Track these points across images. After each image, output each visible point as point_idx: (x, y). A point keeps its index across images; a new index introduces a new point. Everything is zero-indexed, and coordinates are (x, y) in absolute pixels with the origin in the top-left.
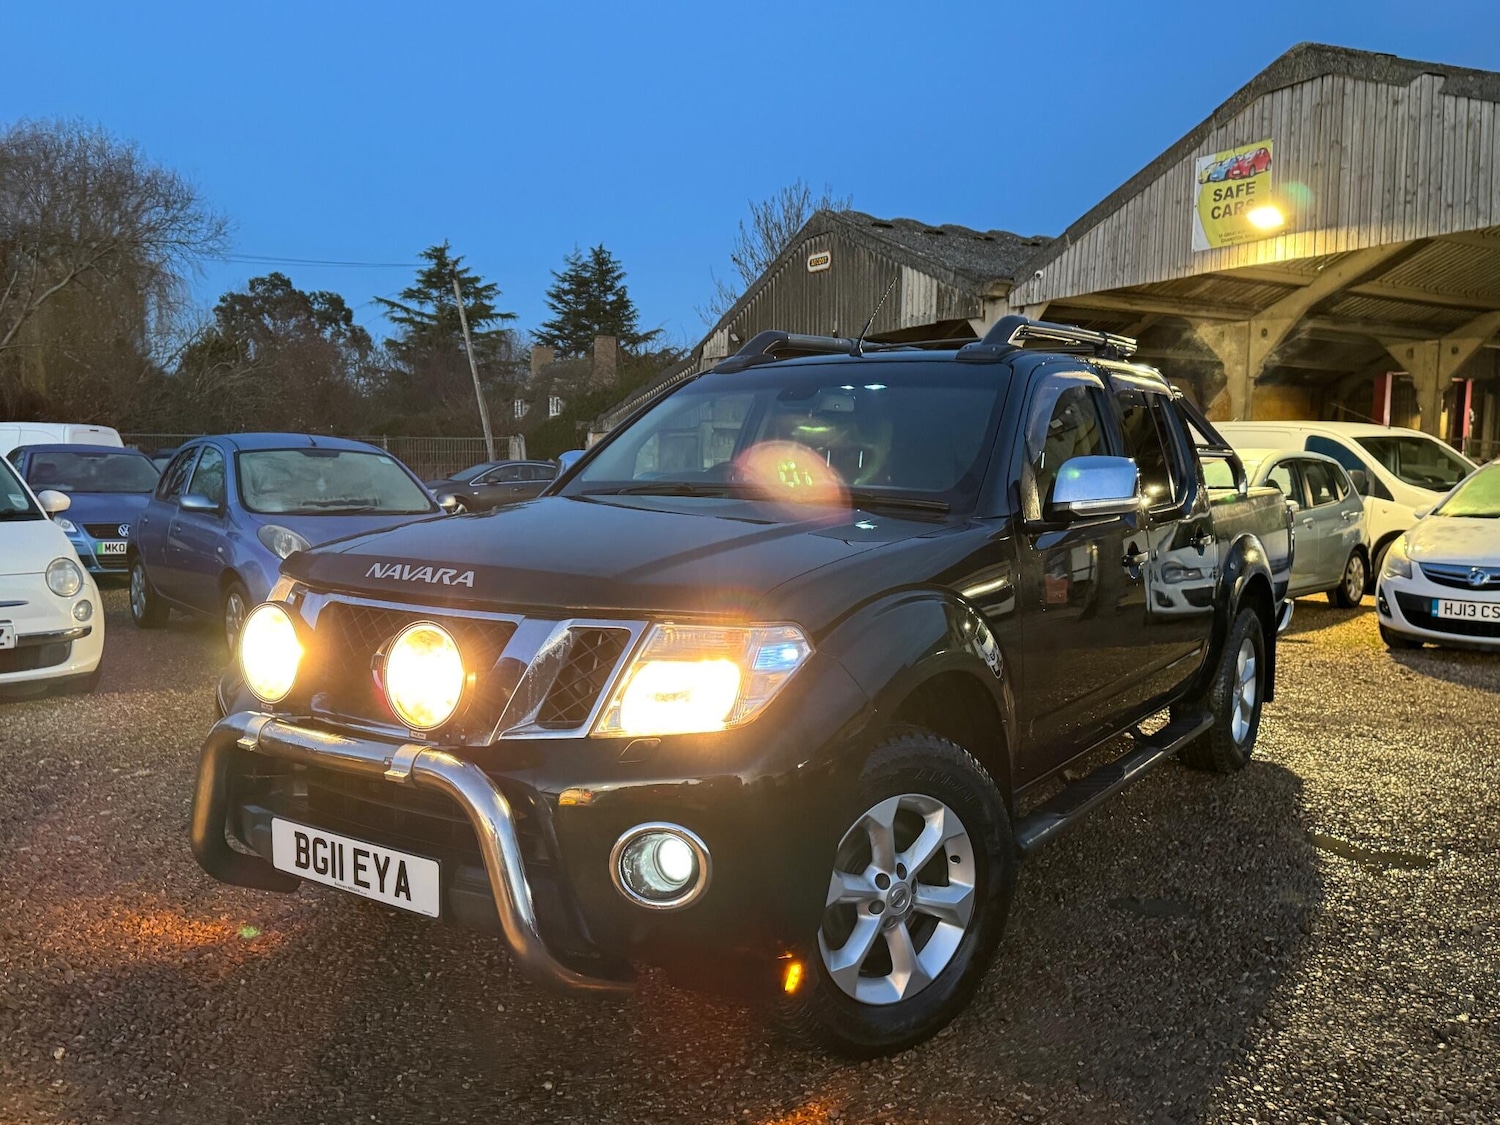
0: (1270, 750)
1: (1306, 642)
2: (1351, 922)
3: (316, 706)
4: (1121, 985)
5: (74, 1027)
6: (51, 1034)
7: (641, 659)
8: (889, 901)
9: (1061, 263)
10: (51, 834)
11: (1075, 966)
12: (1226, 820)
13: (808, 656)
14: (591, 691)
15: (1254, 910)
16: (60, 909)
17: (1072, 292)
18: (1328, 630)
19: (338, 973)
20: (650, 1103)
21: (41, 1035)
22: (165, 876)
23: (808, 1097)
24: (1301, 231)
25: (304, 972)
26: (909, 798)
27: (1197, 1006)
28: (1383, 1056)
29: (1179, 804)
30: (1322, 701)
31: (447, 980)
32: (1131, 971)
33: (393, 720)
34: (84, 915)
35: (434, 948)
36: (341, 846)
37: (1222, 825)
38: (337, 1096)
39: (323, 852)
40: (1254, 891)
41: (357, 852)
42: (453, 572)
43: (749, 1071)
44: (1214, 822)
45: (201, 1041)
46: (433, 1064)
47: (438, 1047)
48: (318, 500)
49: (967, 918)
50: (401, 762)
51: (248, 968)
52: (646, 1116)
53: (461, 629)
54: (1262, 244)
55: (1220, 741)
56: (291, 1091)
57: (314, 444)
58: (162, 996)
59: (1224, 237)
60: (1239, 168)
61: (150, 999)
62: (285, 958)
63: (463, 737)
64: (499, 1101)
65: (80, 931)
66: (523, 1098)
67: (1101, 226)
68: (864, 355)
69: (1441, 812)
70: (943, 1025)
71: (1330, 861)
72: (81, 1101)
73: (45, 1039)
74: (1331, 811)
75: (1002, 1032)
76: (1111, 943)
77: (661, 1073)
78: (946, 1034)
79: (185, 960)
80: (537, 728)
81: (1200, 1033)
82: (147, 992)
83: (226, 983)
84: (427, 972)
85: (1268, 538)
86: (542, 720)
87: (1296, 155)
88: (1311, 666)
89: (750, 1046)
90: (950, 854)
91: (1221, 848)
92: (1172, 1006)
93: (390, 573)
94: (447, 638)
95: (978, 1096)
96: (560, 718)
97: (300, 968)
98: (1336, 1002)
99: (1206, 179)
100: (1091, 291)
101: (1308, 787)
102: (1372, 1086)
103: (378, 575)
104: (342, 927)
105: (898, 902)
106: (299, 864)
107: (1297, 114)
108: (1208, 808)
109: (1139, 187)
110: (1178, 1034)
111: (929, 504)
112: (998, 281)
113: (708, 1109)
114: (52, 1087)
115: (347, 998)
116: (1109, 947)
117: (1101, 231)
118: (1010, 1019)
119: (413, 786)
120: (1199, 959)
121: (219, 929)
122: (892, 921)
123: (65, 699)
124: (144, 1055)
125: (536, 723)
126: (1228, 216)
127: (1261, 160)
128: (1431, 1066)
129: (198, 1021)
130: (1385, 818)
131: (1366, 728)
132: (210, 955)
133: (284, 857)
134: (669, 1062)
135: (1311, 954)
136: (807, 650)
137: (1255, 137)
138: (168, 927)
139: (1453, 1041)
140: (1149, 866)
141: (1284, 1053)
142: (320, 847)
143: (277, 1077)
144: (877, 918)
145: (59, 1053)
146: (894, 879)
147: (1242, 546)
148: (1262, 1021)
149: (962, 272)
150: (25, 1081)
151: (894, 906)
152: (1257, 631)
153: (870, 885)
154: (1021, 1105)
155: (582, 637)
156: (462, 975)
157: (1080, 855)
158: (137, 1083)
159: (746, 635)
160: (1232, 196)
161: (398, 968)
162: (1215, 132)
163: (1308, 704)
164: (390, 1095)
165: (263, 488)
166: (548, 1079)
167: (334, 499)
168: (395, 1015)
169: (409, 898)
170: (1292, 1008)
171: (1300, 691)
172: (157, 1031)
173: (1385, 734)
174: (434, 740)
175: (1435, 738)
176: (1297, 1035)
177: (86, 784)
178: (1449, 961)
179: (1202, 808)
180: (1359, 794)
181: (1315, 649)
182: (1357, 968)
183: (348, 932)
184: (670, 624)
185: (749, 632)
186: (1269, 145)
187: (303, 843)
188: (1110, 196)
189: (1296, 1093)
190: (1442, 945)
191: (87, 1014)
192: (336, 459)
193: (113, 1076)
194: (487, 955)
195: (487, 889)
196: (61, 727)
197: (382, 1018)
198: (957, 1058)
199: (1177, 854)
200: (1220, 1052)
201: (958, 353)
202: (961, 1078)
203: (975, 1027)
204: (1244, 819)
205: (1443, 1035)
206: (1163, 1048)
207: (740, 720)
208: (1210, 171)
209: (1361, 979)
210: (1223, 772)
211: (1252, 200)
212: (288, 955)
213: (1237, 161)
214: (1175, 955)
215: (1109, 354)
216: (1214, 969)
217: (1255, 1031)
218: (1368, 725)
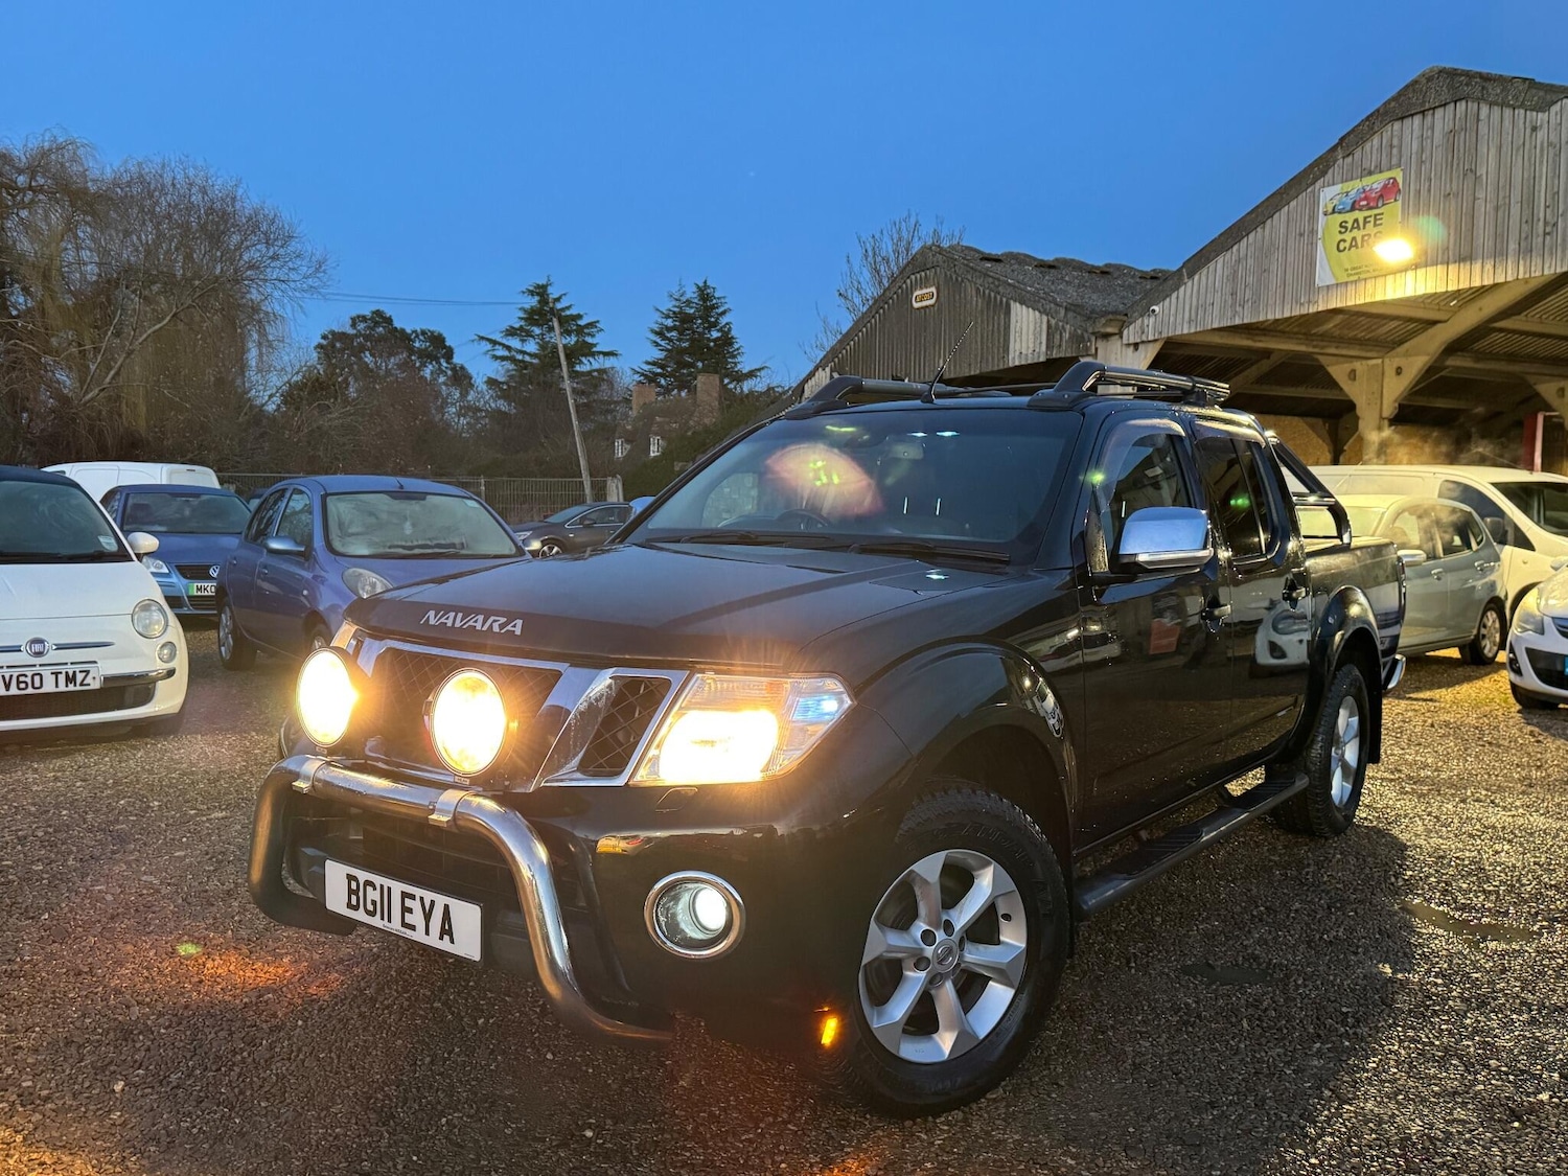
0: (1377, 815)
1: (1431, 700)
2: (1437, 995)
3: (370, 751)
4: (1184, 1053)
5: (136, 1061)
6: (112, 1068)
7: (681, 708)
8: (935, 958)
9: (1177, 298)
10: (125, 873)
11: (1137, 1032)
12: (1319, 886)
13: (849, 707)
14: (632, 739)
15: (1335, 980)
16: (129, 948)
17: (1190, 327)
18: (1457, 688)
19: (392, 1017)
20: (688, 1154)
21: (103, 1069)
22: (233, 917)
23: (848, 1153)
24: (1432, 265)
25: (362, 1015)
26: (958, 853)
27: (1260, 1076)
28: (1451, 1133)
29: (1271, 868)
30: (1440, 764)
31: (499, 1026)
32: (1196, 1039)
33: (438, 764)
34: (152, 953)
35: (489, 995)
36: (389, 889)
37: (1313, 891)
38: (382, 1137)
39: (374, 895)
40: (1338, 960)
41: (404, 895)
42: (503, 620)
43: (790, 1126)
44: (1305, 888)
45: (255, 1079)
46: (478, 1108)
47: (484, 1092)
48: (404, 543)
49: (1017, 980)
50: (445, 806)
51: (305, 1009)
52: (682, 1167)
53: (504, 677)
54: (1390, 279)
55: (1316, 803)
56: (337, 1130)
57: (402, 487)
58: (222, 1034)
59: (1350, 272)
60: (1366, 198)
61: (210, 1037)
62: (342, 1000)
63: (507, 783)
64: (539, 1146)
65: (147, 969)
66: (564, 1145)
67: (1220, 259)
68: (936, 401)
69: (1553, 883)
70: (993, 1085)
71: (1424, 931)
72: (136, 1133)
73: (107, 1073)
74: (1433, 879)
75: (1054, 1095)
76: (1180, 1009)
77: (702, 1125)
78: (994, 1096)
79: (246, 1000)
80: (578, 775)
81: (1260, 1104)
82: (207, 1030)
83: (284, 1023)
84: (480, 1018)
85: (1373, 592)
86: (583, 767)
87: (1426, 186)
88: (1432, 726)
89: (794, 1101)
90: (1001, 912)
91: (1309, 915)
92: (1234, 1076)
93: (443, 620)
94: (490, 685)
95: (1021, 1158)
96: (601, 766)
97: (357, 1011)
98: (1409, 1077)
99: (1330, 210)
100: (1209, 328)
101: (1412, 854)
102: (1435, 1163)
103: (432, 622)
104: (400, 971)
105: (943, 960)
106: (349, 905)
107: (1429, 141)
108: (1300, 874)
109: (1261, 218)
110: (1237, 1104)
111: (990, 555)
112: (1111, 317)
113: (746, 1161)
114: (110, 1119)
115: (400, 1042)
116: (1176, 1013)
117: (1219, 265)
118: (1063, 1083)
119: (456, 831)
120: (1269, 1028)
121: (280, 971)
122: (938, 979)
123: (151, 740)
124: (200, 1091)
125: (578, 770)
126: (1354, 249)
127: (1389, 191)
128: (1501, 1144)
129: (254, 1059)
130: (1491, 888)
131: (1484, 792)
132: (270, 995)
133: (336, 899)
134: (711, 1114)
135: (1390, 1026)
136: (848, 702)
137: (1384, 166)
138: (232, 968)
139: (1528, 1120)
140: (1229, 932)
141: (1346, 1126)
142: (369, 889)
143: (325, 1116)
144: (922, 975)
145: (118, 1087)
146: (940, 935)
147: (1343, 600)
148: (1327, 1093)
149: (1073, 308)
150: (85, 1112)
151: (940, 963)
152: (1360, 689)
153: (916, 942)
154: (1063, 1169)
155: (625, 686)
156: (514, 1022)
157: (1159, 919)
158: (191, 1118)
159: (785, 686)
160: (1358, 228)
161: (452, 1014)
162: (1341, 160)
163: (1425, 766)
164: (432, 1137)
165: (350, 531)
166: (590, 1127)
167: (420, 543)
168: (445, 1060)
169: (452, 942)
170: (1362, 1081)
171: (1417, 752)
172: (214, 1068)
173: (1503, 799)
174: (479, 786)
175: (1559, 804)
176: (1362, 1108)
177: (163, 825)
178: (1537, 1038)
179: (1295, 873)
180: (1467, 862)
181: (1440, 708)
182: (1437, 1043)
184: (710, 674)
185: (788, 683)
186: (1398, 174)
187: (354, 887)
188: (1229, 229)
189: (1353, 1167)
190: (1533, 1022)
191: (148, 1050)
192: (423, 502)
193: (169, 1110)
194: (541, 1003)
195: (523, 933)
196: (143, 768)
197: (432, 1062)
198: (1004, 1120)
199: (1261, 920)
200: (1278, 1123)
201: (1030, 401)
202: (1005, 1140)
203: (1027, 1090)
204: (1338, 886)
205: (1519, 1114)
206: (1220, 1117)
207: (777, 770)
208: (1335, 202)
209: (1440, 1054)
210: (1320, 837)
211: (1380, 232)
212: (346, 998)
213: (1364, 191)
214: (1245, 1023)
215: (1198, 399)
216: (1284, 1039)
217: (1319, 1103)
218: (1487, 790)
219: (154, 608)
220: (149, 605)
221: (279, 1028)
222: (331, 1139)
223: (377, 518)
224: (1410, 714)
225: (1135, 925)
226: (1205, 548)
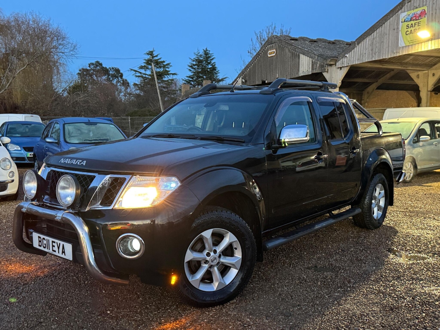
1: (430, 186)
7: (129, 186)
8: (210, 260)
9: (354, 52)
11: (284, 285)
13: (179, 186)
17: (358, 62)
19: (61, 281)
20: (136, 318)
23: (183, 317)
24: (437, 39)
25: (52, 281)
26: (217, 229)
28: (369, 314)
29: (349, 238)
31: (91, 284)
33: (59, 203)
36: (49, 240)
37: (360, 245)
38: (48, 313)
39: (45, 242)
40: (358, 266)
41: (53, 242)
42: (81, 161)
43: (169, 310)
44: (358, 244)
46: (78, 306)
47: (82, 301)
48: (89, 139)
49: (239, 267)
50: (59, 215)
51: (35, 279)
54: (423, 44)
55: (367, 218)
56: (36, 311)
57: (89, 121)
58: (9, 286)
59: (410, 42)
60: (415, 17)
62: (47, 276)
63: (79, 209)
64: (93, 315)
66: (100, 315)
67: (368, 38)
68: (235, 92)
75: (251, 302)
76: (301, 279)
77: (143, 310)
78: (233, 302)
79: (18, 276)
80: (100, 206)
81: (314, 305)
83: (28, 283)
84: (86, 281)
86: (101, 204)
87: (435, 11)
88: (425, 194)
89: (172, 303)
90: (234, 247)
91: (355, 252)
92: (309, 297)
93: (65, 161)
95: (234, 319)
96: (107, 203)
97: (50, 279)
99: (403, 21)
100: (364, 62)
101: (398, 234)
103: (62, 162)
104: (66, 269)
105: (213, 261)
106: (39, 246)
108: (358, 240)
109: (381, 24)
110: (306, 305)
112: (332, 58)
115: (61, 288)
116: (299, 280)
117: (368, 40)
118: (255, 299)
119: (63, 222)
121: (30, 268)
122: (212, 267)
123: (7, 202)
126: (411, 34)
127: (423, 14)
129: (17, 293)
131: (433, 215)
132: (26, 275)
133: (36, 244)
134: (147, 307)
135: (365, 285)
136: (179, 184)
137: (421, 5)
138: (17, 268)
142: (44, 240)
143: (34, 307)
144: (207, 265)
146: (212, 254)
147: (379, 153)
148: (336, 303)
149: (320, 56)
152: (384, 181)
153: (204, 255)
155: (114, 180)
157: (305, 253)
160: (413, 27)
161: (78, 280)
162: (407, 4)
163: (417, 207)
164: (63, 313)
165: (72, 135)
166: (109, 310)
167: (94, 139)
168: (73, 292)
169: (65, 255)
170: (348, 299)
171: (416, 203)
172: (5, 294)
174: (71, 210)
177: (5, 227)
179: (356, 240)
181: (432, 189)
183: (67, 270)
184: (138, 176)
185: (161, 179)
186: (425, 8)
187: (40, 240)
188: (371, 28)
192: (96, 126)
196: (3, 211)
197: (69, 293)
198: (233, 309)
199: (338, 254)
200: (316, 311)
201: (260, 92)
202: (231, 314)
203: (243, 301)
204: (368, 244)
205: (392, 309)
206: (299, 309)
207: (156, 203)
208: (405, 18)
209: (376, 292)
210: (370, 229)
211: (420, 28)
212: (48, 276)
213: (415, 14)
214: (319, 283)
215: (325, 89)
216: (330, 287)
217: (332, 305)
218: (434, 215)
219: (7, 161)
220: (6, 160)
221: (26, 284)
222: (34, 313)
223: (81, 131)
224: (420, 191)
225: (297, 255)
226: (306, 136)
